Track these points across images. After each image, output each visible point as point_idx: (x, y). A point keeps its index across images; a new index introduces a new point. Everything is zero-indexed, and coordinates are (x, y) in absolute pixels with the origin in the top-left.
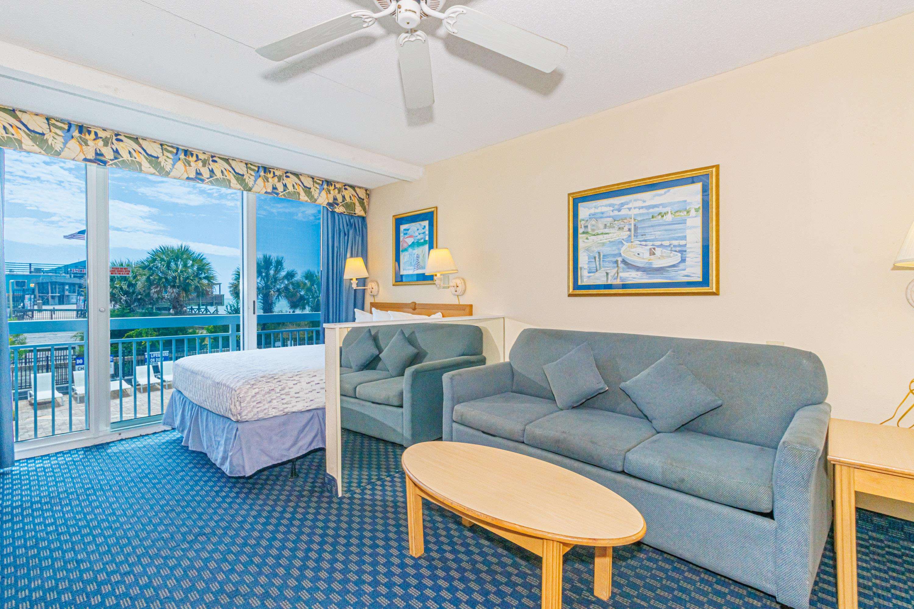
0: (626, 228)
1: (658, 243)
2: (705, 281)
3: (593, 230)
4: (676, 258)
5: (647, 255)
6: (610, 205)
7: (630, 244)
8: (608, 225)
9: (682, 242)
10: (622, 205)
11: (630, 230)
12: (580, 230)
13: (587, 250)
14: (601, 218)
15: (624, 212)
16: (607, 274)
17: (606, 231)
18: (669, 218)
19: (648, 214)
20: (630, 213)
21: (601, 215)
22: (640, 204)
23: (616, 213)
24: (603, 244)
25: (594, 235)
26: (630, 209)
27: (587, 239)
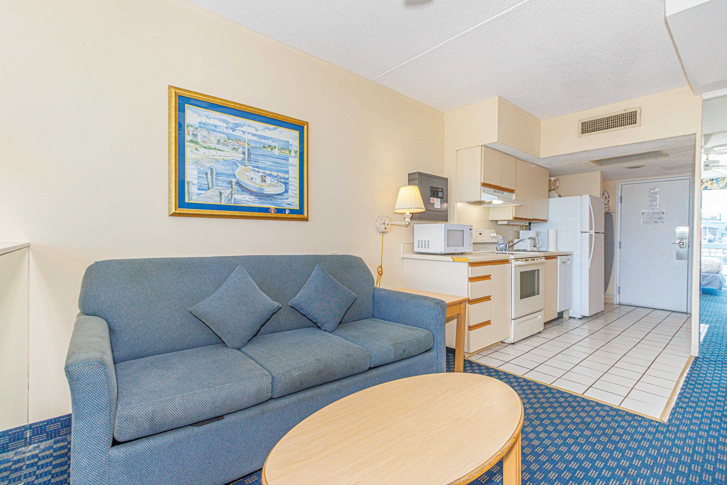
0: (241, 150)
1: (268, 172)
2: (300, 211)
3: (203, 141)
4: (281, 189)
5: (259, 181)
6: (224, 121)
7: (244, 167)
8: (222, 141)
9: (286, 176)
10: (237, 125)
11: (244, 153)
12: (188, 138)
13: (197, 162)
14: (214, 131)
15: (238, 133)
16: (221, 194)
17: (220, 147)
18: (276, 152)
19: (260, 143)
20: (244, 136)
21: (213, 128)
22: (254, 131)
23: (230, 131)
24: (217, 161)
25: (205, 148)
26: (244, 132)
27: (196, 149)
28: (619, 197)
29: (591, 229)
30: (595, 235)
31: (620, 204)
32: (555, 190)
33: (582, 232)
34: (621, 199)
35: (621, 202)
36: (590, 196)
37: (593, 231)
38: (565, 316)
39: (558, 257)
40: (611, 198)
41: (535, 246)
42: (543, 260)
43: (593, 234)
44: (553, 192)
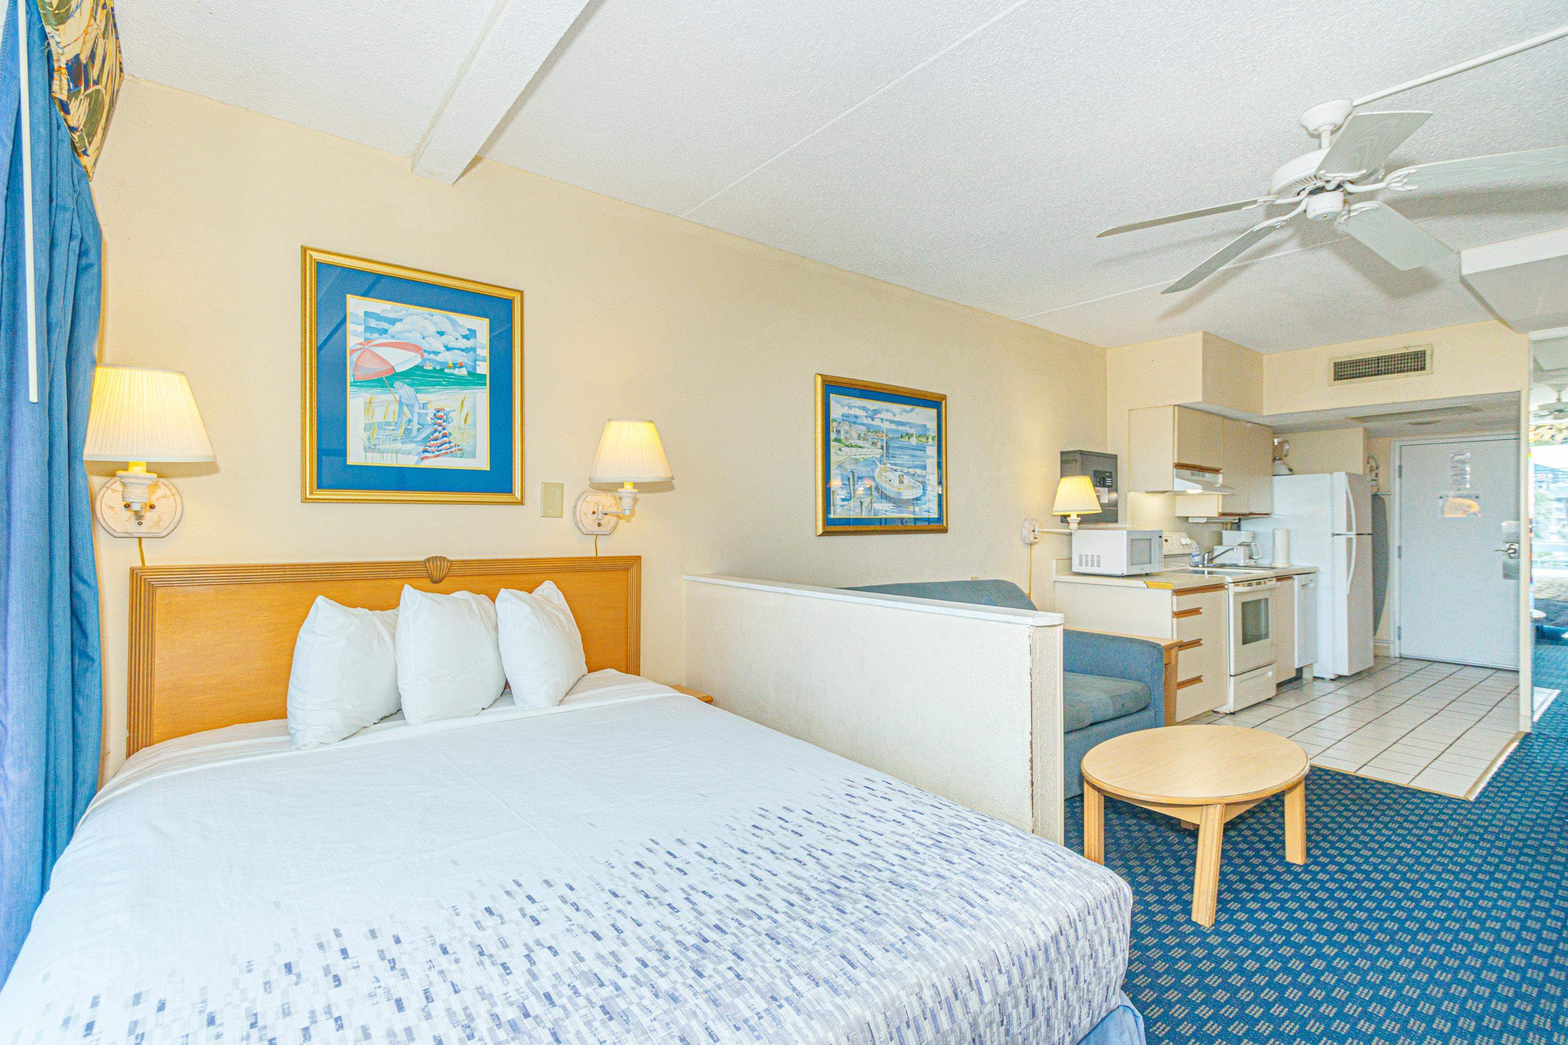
0: (879, 444)
1: (906, 470)
2: (940, 519)
3: (846, 439)
4: (919, 492)
5: (896, 482)
6: (864, 409)
7: (883, 466)
8: (862, 435)
9: (924, 473)
10: (876, 412)
11: (882, 448)
12: (833, 436)
13: (840, 466)
14: (855, 423)
15: (877, 422)
16: (861, 503)
17: (861, 443)
18: (914, 441)
19: (898, 431)
20: (882, 425)
21: (854, 419)
22: (891, 417)
23: (869, 421)
24: (857, 461)
25: (847, 446)
26: (882, 420)
27: (840, 450)
28: (1397, 469)
29: (1349, 529)
30: (1358, 542)
31: (1397, 478)
32: (1280, 459)
33: (1334, 535)
34: (1400, 471)
35: (1400, 476)
36: (1347, 474)
37: (1354, 532)
38: (1306, 675)
39: (1295, 577)
40: (1381, 469)
41: (1251, 558)
42: (1274, 582)
43: (1354, 537)
44: (1277, 462)
